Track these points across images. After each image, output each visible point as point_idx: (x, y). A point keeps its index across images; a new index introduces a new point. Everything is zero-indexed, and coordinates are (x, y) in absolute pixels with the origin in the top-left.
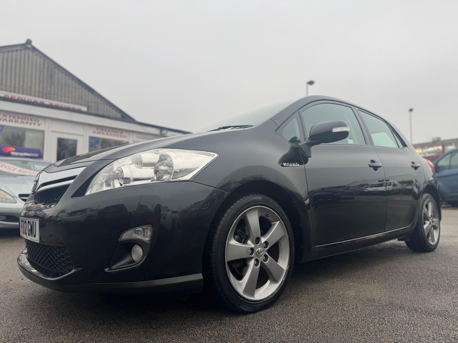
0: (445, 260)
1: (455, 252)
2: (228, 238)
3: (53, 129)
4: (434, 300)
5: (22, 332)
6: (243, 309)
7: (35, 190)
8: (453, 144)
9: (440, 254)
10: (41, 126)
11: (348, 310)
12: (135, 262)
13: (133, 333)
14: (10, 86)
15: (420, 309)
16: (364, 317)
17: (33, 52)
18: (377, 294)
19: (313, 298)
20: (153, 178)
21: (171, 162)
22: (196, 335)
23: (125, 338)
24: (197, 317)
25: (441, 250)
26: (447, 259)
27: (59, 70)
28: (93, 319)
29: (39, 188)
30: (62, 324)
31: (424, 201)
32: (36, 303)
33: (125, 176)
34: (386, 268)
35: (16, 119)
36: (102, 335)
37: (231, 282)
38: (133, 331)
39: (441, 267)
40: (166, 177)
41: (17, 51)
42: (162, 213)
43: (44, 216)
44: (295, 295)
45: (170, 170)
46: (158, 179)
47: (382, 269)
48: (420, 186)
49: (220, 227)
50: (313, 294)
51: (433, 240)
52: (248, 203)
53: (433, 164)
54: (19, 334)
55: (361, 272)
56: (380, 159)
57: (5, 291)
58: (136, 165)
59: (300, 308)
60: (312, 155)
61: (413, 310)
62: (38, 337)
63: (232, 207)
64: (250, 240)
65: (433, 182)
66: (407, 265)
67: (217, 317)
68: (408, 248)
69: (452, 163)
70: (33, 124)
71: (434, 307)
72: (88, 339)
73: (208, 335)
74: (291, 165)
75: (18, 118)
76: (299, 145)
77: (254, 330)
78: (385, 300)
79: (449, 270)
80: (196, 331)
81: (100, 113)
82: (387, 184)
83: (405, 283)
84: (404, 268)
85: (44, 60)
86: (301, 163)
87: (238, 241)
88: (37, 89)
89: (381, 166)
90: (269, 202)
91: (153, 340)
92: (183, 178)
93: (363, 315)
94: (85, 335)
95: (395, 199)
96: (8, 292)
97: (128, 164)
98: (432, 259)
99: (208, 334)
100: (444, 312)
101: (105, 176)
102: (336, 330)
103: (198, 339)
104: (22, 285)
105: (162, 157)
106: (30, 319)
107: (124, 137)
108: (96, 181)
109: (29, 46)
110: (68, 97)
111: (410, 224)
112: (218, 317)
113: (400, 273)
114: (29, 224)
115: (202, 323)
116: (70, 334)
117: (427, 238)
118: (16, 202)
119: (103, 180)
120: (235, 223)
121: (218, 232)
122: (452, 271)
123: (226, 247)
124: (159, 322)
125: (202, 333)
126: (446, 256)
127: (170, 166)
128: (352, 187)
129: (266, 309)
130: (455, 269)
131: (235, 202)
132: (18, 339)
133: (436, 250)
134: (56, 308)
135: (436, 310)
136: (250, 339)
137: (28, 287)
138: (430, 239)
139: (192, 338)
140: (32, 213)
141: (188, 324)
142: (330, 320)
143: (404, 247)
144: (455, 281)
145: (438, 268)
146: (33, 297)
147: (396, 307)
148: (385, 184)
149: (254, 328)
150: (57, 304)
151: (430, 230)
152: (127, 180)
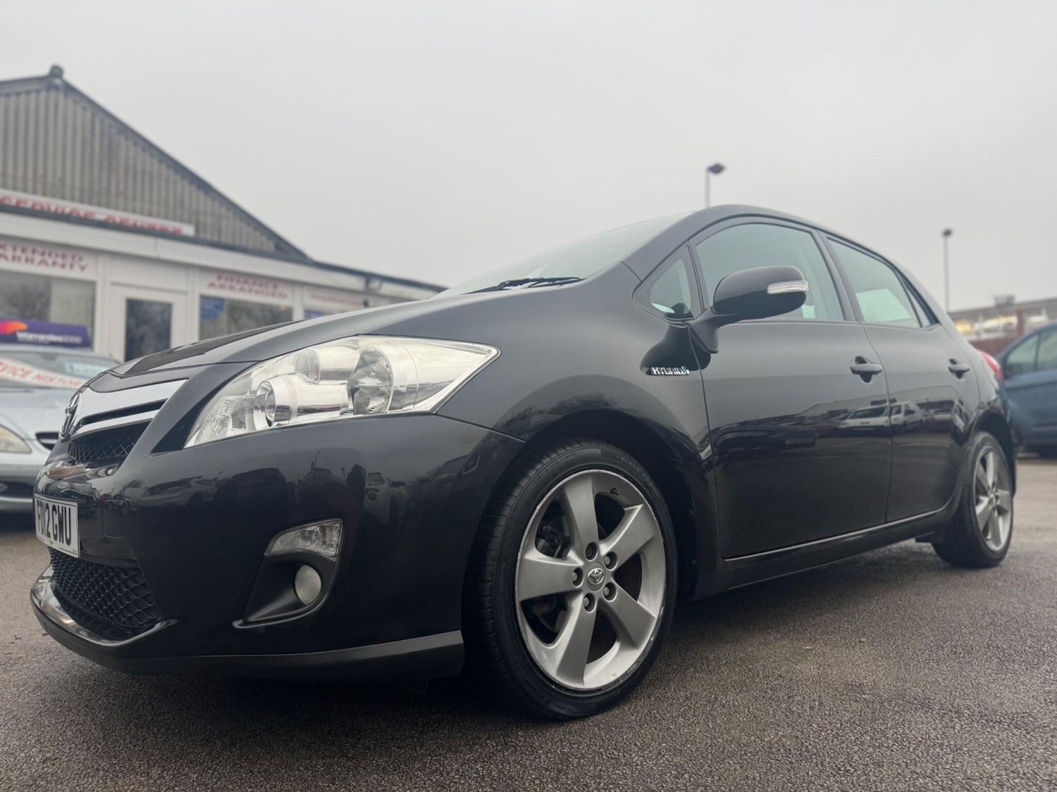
0: (1024, 589)
1: (1047, 567)
2: (522, 546)
3: (116, 278)
4: (1001, 688)
5: (41, 767)
6: (557, 710)
7: (68, 430)
8: (1044, 311)
9: (1011, 573)
10: (86, 270)
11: (800, 712)
12: (305, 605)
13: (301, 768)
14: (15, 177)
15: (969, 709)
16: (837, 729)
17: (66, 95)
18: (868, 671)
19: (719, 681)
20: (346, 406)
21: (388, 369)
22: (448, 774)
23: (282, 781)
24: (450, 730)
25: (1015, 562)
26: (1028, 585)
27: (127, 138)
28: (209, 735)
29: (78, 427)
30: (134, 746)
31: (978, 449)
32: (76, 693)
33: (279, 402)
34: (888, 608)
35: (29, 255)
36: (228, 773)
37: (528, 648)
38: (301, 764)
39: (1016, 604)
40: (375, 404)
41: (28, 93)
42: (367, 486)
43: (92, 493)
44: (678, 675)
45: (386, 386)
46: (358, 409)
47: (878, 608)
48: (968, 414)
49: (503, 522)
50: (719, 672)
51: (997, 540)
52: (569, 465)
53: (998, 360)
54: (34, 771)
55: (830, 618)
56: (878, 354)
57: (4, 664)
58: (305, 376)
59: (690, 707)
60: (720, 348)
61: (951, 711)
62: (78, 780)
63: (531, 475)
64: (573, 550)
65: (998, 404)
66: (937, 600)
67: (496, 729)
68: (939, 559)
69: (1042, 358)
70: (68, 267)
71: (1002, 704)
72: (195, 784)
73: (474, 775)
74: (671, 373)
75: (34, 251)
76: (688, 324)
77: (582, 761)
78: (887, 686)
79: (1032, 612)
80: (448, 764)
81: (224, 240)
82: (891, 409)
83: (932, 644)
84: (930, 607)
85: (93, 115)
86: (692, 367)
87: (545, 553)
88: (78, 183)
89: (880, 371)
90: (619, 460)
91: (346, 788)
92: (416, 406)
93: (836, 724)
94: (187, 774)
95: (910, 445)
96: (11, 666)
97: (284, 374)
98: (993, 584)
99: (475, 773)
100: (1023, 717)
101: (232, 402)
102: (772, 761)
103: (452, 784)
104: (45, 649)
105: (365, 356)
106: (61, 735)
107: (283, 296)
108: (209, 415)
109: (58, 82)
110: (151, 203)
111: (945, 503)
112: (500, 729)
113: (921, 619)
114: (54, 512)
115: (462, 743)
116: (153, 772)
117: (982, 535)
118: (30, 452)
119: (226, 411)
120: (540, 510)
121: (499, 532)
122: (1042, 615)
123: (518, 568)
124: (362, 741)
125: (461, 770)
126: (1026, 577)
127: (386, 377)
128: (811, 418)
129: (609, 709)
130: (1047, 610)
131: (539, 461)
132: (32, 784)
133: (1003, 563)
134: (122, 706)
135: (1006, 711)
136: (574, 784)
137: (57, 655)
138: (989, 537)
139: (437, 781)
140: (63, 485)
141: (428, 747)
142: (758, 738)
143: (930, 554)
144: (1049, 638)
145: (1008, 607)
146: (70, 679)
147: (912, 703)
148: (887, 410)
149: (583, 757)
150: (124, 697)
151: (990, 516)
152: (284, 411)
